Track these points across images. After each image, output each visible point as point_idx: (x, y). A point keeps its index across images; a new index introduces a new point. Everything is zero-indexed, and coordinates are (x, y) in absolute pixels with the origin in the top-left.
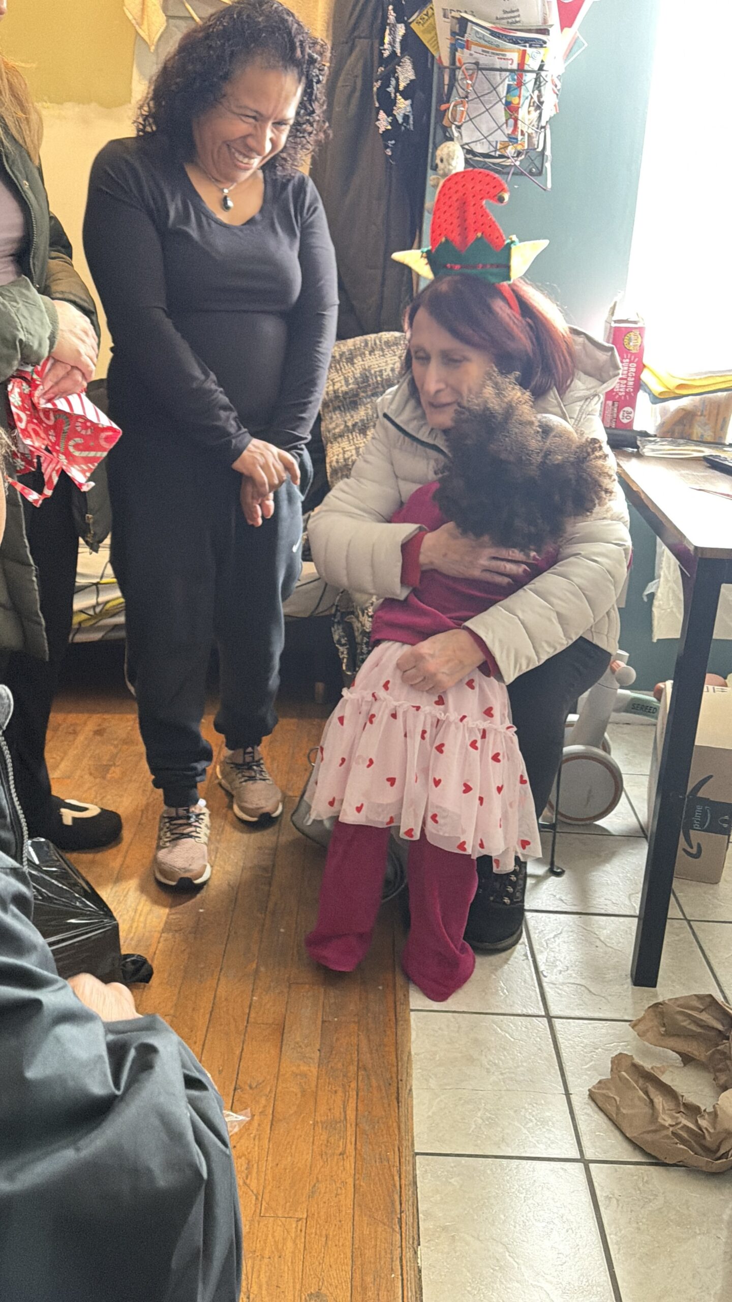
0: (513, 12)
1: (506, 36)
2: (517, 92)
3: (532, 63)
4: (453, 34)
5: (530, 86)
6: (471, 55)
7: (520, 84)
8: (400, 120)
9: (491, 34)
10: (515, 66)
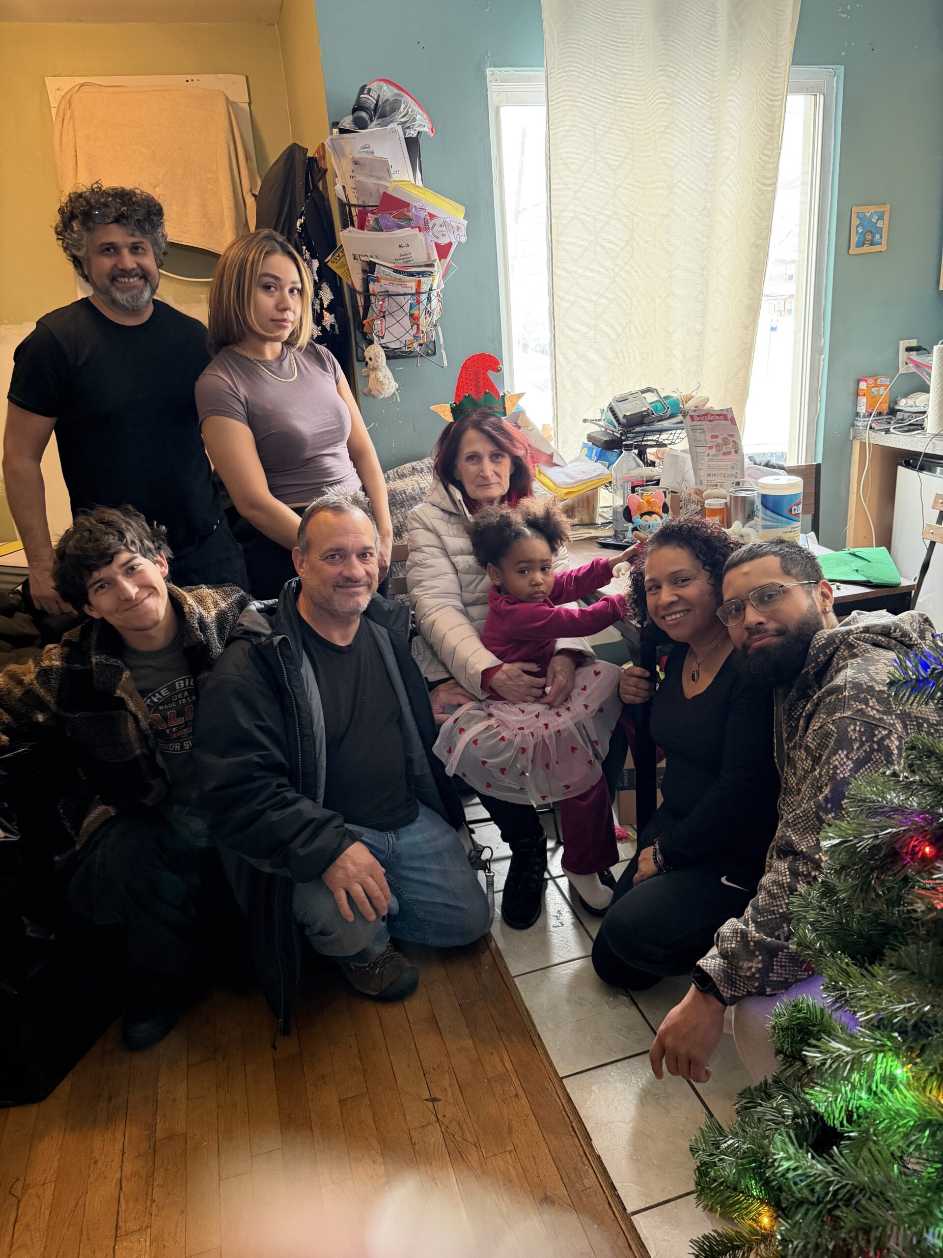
0: (406, 255)
1: (405, 272)
2: (417, 307)
3: (425, 288)
4: (364, 271)
5: (425, 302)
6: (381, 286)
7: (418, 302)
8: (329, 329)
9: (394, 272)
10: (414, 291)
